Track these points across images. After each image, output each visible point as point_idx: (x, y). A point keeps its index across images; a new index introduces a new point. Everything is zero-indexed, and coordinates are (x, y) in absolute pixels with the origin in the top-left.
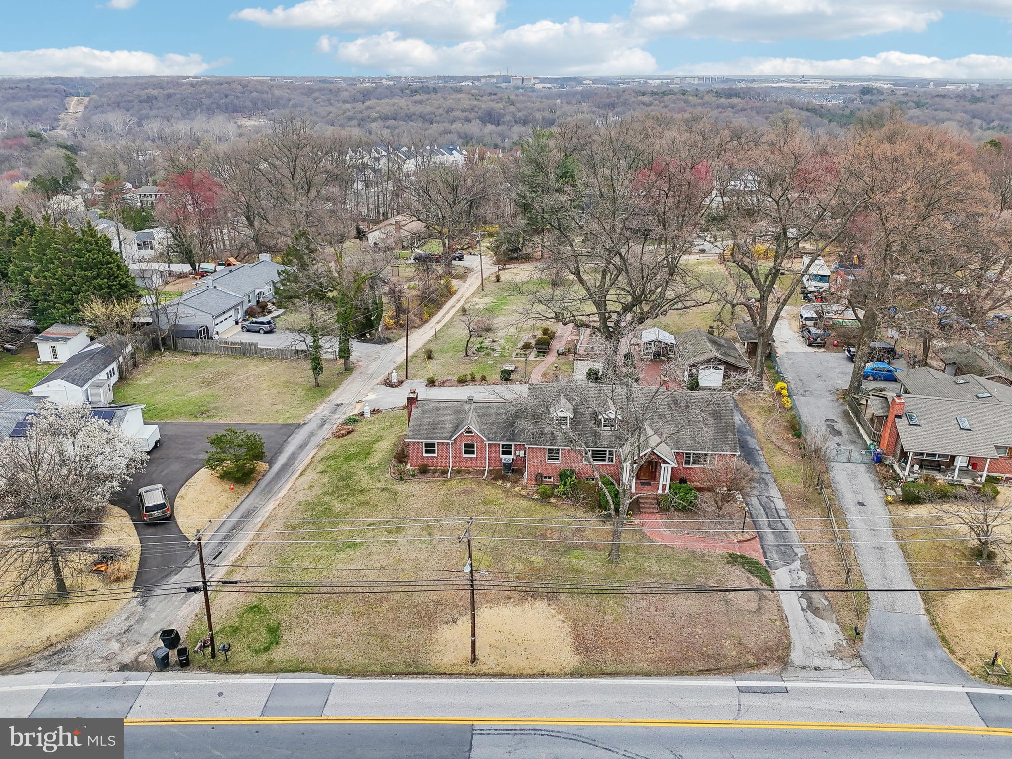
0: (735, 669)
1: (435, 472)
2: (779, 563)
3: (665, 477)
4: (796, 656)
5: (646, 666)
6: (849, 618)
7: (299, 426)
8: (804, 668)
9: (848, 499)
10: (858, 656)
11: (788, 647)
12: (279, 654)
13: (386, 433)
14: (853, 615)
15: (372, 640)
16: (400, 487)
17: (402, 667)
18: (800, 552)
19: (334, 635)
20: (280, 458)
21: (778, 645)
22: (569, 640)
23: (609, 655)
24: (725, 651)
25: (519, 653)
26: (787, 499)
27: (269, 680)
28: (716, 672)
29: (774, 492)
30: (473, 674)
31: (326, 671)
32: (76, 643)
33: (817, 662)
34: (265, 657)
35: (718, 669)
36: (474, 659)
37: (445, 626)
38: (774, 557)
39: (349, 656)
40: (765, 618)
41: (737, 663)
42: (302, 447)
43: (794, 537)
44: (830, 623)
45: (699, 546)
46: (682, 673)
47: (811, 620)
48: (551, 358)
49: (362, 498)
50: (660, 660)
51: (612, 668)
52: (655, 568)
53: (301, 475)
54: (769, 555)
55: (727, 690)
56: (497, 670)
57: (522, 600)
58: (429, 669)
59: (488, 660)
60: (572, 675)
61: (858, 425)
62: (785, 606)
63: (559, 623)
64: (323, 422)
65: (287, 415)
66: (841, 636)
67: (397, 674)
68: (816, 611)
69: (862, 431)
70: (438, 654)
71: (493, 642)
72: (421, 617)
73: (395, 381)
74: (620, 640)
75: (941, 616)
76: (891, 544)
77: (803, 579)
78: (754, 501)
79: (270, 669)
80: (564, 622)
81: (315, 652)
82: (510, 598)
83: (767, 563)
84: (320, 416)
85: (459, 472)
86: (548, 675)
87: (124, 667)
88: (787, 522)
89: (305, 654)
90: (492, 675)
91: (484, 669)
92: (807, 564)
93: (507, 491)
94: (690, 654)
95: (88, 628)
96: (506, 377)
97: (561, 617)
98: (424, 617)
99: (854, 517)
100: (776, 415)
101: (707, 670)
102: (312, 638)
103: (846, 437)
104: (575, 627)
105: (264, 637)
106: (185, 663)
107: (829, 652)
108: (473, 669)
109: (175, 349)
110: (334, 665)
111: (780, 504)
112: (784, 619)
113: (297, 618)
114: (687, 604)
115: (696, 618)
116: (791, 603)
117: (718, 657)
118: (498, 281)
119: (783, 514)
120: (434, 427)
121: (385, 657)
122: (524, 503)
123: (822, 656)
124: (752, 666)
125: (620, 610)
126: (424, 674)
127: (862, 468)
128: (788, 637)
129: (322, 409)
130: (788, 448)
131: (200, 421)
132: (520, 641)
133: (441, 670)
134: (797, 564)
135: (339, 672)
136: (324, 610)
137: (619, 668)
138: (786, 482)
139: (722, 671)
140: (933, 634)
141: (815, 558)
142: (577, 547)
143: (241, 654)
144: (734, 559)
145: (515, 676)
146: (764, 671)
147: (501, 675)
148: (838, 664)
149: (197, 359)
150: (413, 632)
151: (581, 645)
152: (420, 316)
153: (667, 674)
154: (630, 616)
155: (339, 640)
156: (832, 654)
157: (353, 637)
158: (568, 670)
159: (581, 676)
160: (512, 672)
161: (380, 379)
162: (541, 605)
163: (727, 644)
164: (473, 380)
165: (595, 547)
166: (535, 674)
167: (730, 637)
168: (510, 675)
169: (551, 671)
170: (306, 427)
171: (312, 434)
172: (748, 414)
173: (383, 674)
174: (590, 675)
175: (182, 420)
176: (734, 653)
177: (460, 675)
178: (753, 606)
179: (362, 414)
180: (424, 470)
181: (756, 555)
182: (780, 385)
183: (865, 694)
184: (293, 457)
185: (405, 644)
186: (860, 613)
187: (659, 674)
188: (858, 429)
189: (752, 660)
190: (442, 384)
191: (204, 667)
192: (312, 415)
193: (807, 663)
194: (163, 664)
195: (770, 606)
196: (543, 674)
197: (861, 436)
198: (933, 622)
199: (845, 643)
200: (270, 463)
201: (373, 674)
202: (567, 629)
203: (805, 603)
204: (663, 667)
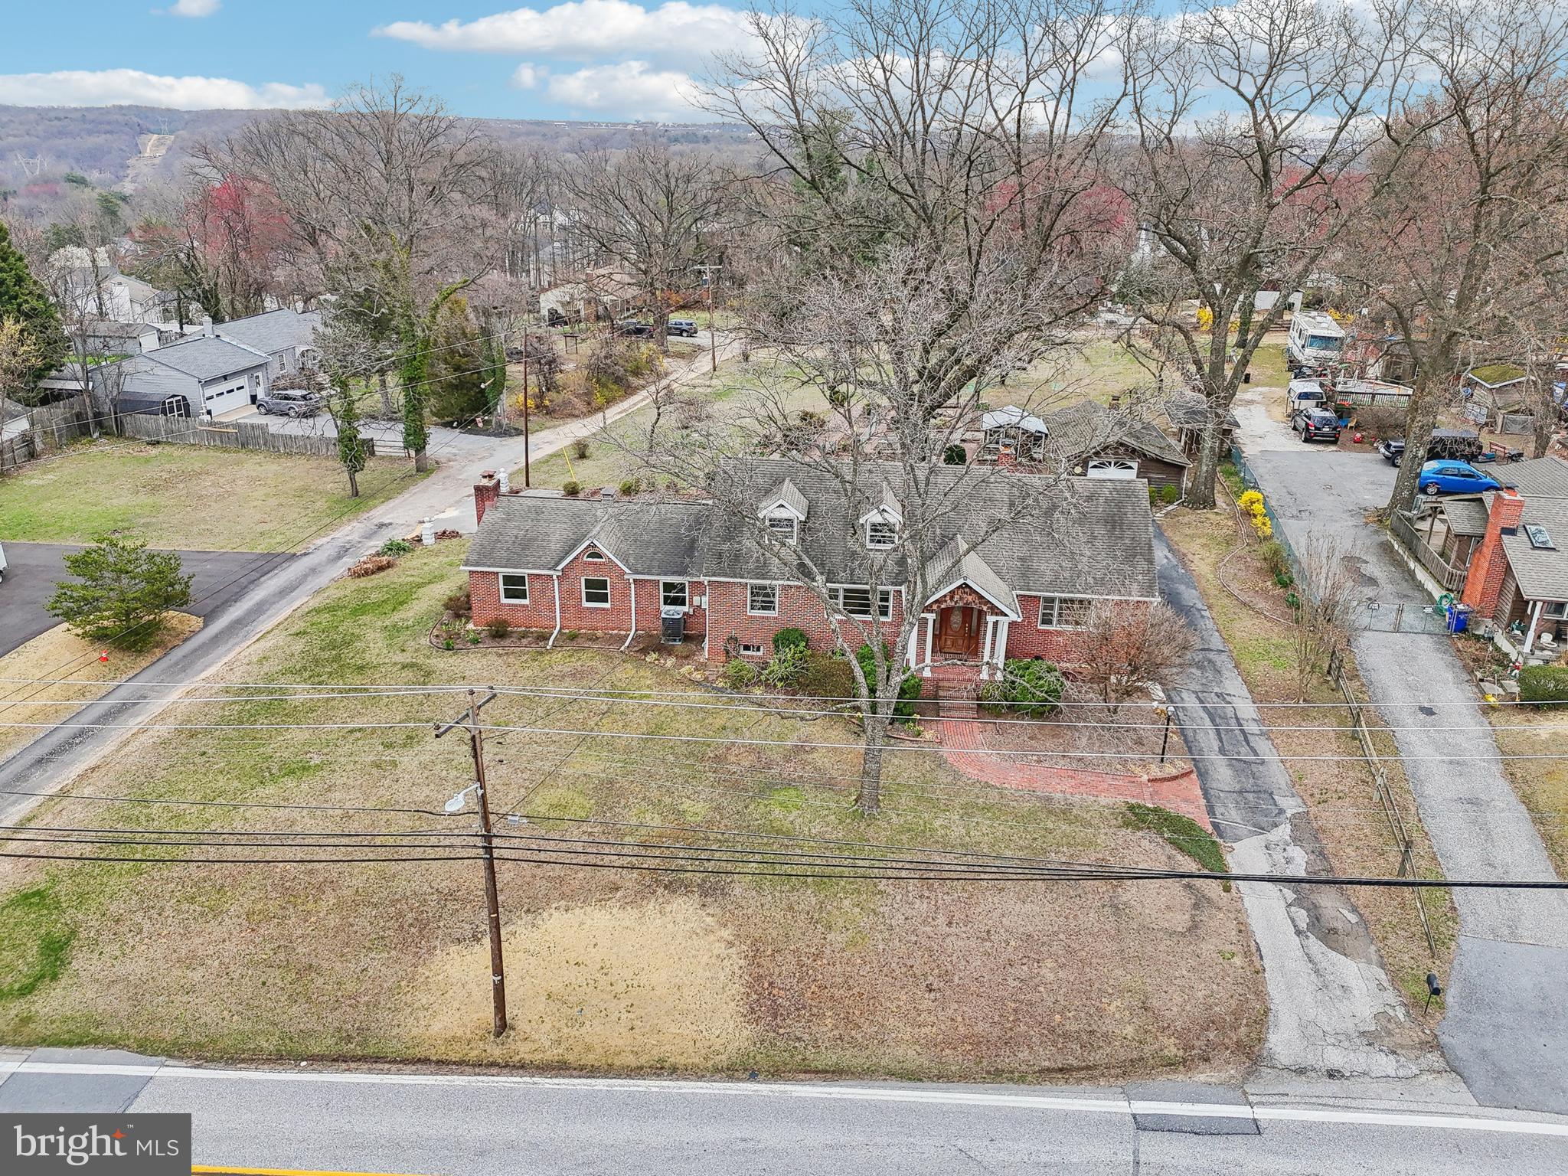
0: (1128, 1070)
1: (524, 636)
2: (1242, 829)
3: (995, 647)
4: (1282, 1042)
5: (913, 1056)
6: (1411, 954)
7: (293, 557)
8: (1301, 1071)
9: (1398, 702)
10: (1433, 1045)
11: (1262, 1020)
12: (50, 1003)
14: (1419, 949)
15: (274, 976)
16: (443, 663)
17: (327, 1044)
18: (1291, 806)
19: (191, 961)
20: (232, 609)
21: (1237, 1015)
22: (736, 988)
23: (827, 1027)
24: (1107, 1025)
25: (614, 1017)
26: (1259, 695)
27: (3, 1065)
28: (1082, 1074)
29: (1233, 685)
30: (493, 1064)
31: (146, 1048)
33: (1335, 1058)
34: (16, 1011)
35: (1088, 1068)
36: (502, 1026)
37: (453, 949)
38: (1231, 814)
39: (210, 1013)
40: (1208, 948)
41: (1135, 1055)
42: (284, 592)
43: (1277, 775)
44: (1362, 966)
45: (1061, 790)
46: (998, 1076)
47: (1318, 957)
49: (357, 681)
50: (949, 1043)
51: (829, 1058)
52: (957, 831)
53: (258, 640)
54: (1219, 810)
55: (1108, 1123)
56: (553, 1054)
57: (645, 892)
58: (393, 1048)
59: (537, 1031)
60: (731, 1072)
61: (1412, 564)
62: (1257, 925)
63: (720, 948)
64: (343, 552)
65: (279, 538)
66: (1390, 996)
67: (313, 1059)
68: (1329, 936)
69: (1421, 575)
70: (421, 1014)
71: (556, 987)
72: (401, 926)
73: (504, 490)
74: (856, 991)
76: (1502, 794)
77: (1299, 863)
78: (1190, 702)
79: (19, 1036)
80: (731, 944)
81: (136, 1000)
82: (617, 889)
83: (1216, 826)
84: (340, 543)
85: (573, 637)
86: (674, 1070)
88: (1263, 746)
89: (110, 1004)
90: (538, 1067)
91: (524, 1052)
92: (1305, 831)
93: (664, 674)
94: (1023, 1028)
97: (726, 934)
98: (411, 925)
99: (1412, 735)
100: (1239, 549)
101: (1061, 1070)
102: (137, 968)
103: (1387, 588)
104: (754, 958)
105: (30, 962)
107: (1363, 1034)
108: (496, 1052)
109: (118, 433)
110: (170, 1035)
111: (1246, 709)
112: (1252, 952)
113: (117, 922)
115: (1043, 944)
116: (1269, 916)
117: (1090, 1038)
119: (1252, 728)
120: (526, 545)
121: (296, 1016)
122: (695, 695)
123: (1346, 1044)
124: (1171, 1064)
125: (865, 920)
126: (375, 1060)
127: (1425, 643)
128: (1261, 994)
129: (350, 531)
130: (1262, 604)
132: (620, 987)
133: (419, 1052)
134: (1284, 831)
135: (176, 1051)
136: (185, 906)
137: (848, 1057)
138: (1259, 669)
139: (1097, 1073)
141: (1326, 818)
142: (789, 784)
144: (1137, 817)
145: (593, 1072)
146: (1202, 1078)
147: (561, 1068)
148: (1385, 1064)
149: (154, 451)
150: (376, 962)
151: (762, 1003)
152: (587, 396)
153: (964, 1078)
154: (886, 935)
155: (196, 976)
156: (1370, 1039)
157: (232, 968)
158: (722, 1060)
159: (753, 1076)
160: (590, 1059)
162: (684, 908)
163: (1112, 1008)
165: (830, 785)
166: (641, 1068)
167: (1121, 991)
168: (582, 1068)
169: (681, 1061)
170: (305, 559)
171: (314, 571)
172: (1183, 548)
173: (279, 1059)
174: (776, 1073)
176: (1129, 1030)
177: (461, 1065)
178: (1180, 920)
179: (419, 540)
180: (499, 632)
181: (1193, 810)
182: (1250, 494)
183: (1458, 1145)
184: (260, 609)
185: (350, 987)
186: (1434, 942)
187: (942, 1077)
188: (1412, 574)
189: (1172, 1050)
190: (590, 496)
192: (325, 540)
193: (1310, 1060)
195: (1218, 922)
196: (662, 1069)
197: (1420, 587)
199: (1400, 1013)
200: (208, 618)
201: (255, 1059)
202: (736, 961)
203: (1302, 917)
204: (953, 1059)
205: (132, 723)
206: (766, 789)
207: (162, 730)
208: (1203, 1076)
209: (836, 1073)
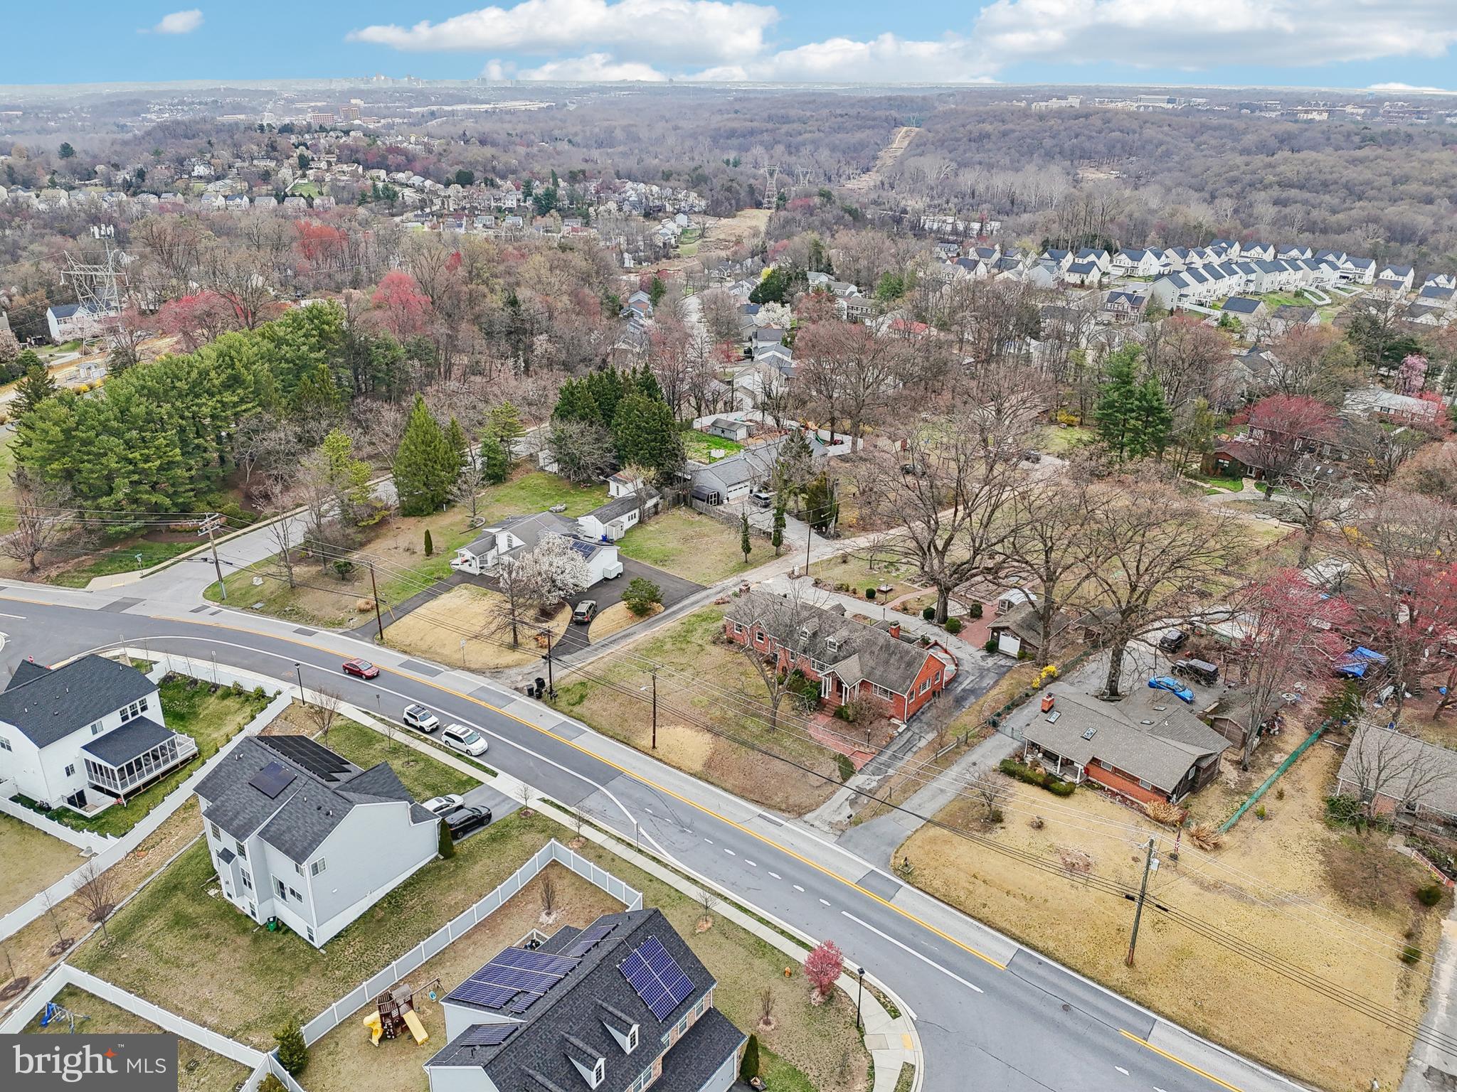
0: (769, 807)
1: (736, 645)
2: (867, 773)
4: (809, 816)
5: (729, 786)
7: (705, 588)
8: (805, 822)
9: (969, 758)
10: (843, 831)
11: (811, 811)
12: (577, 709)
14: (870, 814)
15: (618, 720)
17: (621, 738)
18: (891, 772)
19: (605, 710)
20: (675, 606)
21: (807, 807)
22: (705, 759)
23: (717, 774)
25: (677, 755)
26: (934, 741)
27: (565, 719)
28: (760, 804)
30: (649, 755)
31: (590, 726)
32: (506, 671)
33: (817, 823)
34: (570, 707)
36: (654, 748)
38: (869, 769)
39: (603, 722)
40: (817, 792)
41: (774, 805)
42: (693, 604)
43: (900, 764)
45: (828, 743)
47: (843, 805)
49: (684, 646)
50: (739, 788)
51: (713, 780)
53: (674, 621)
54: (868, 766)
55: (753, 812)
56: (658, 756)
57: (702, 730)
58: (631, 743)
59: (660, 752)
60: (691, 775)
62: (837, 794)
63: (709, 748)
64: (722, 590)
65: (705, 578)
67: (617, 740)
68: (853, 803)
70: (639, 740)
71: (670, 744)
73: (796, 574)
74: (729, 769)
75: (920, 834)
76: (954, 792)
77: (869, 787)
78: (908, 735)
79: (569, 714)
80: (712, 748)
81: (592, 714)
82: (697, 727)
83: (860, 770)
84: (724, 586)
86: (681, 770)
87: (515, 688)
88: (910, 754)
89: (587, 713)
90: (655, 758)
91: (655, 754)
92: (885, 780)
93: (762, 672)
94: (756, 791)
97: (712, 746)
99: (958, 767)
102: (594, 707)
104: (714, 753)
105: (577, 698)
106: (539, 697)
108: (650, 752)
109: (689, 505)
110: (594, 724)
111: (922, 743)
112: (828, 798)
113: (596, 696)
115: (779, 776)
116: (845, 792)
119: (915, 748)
120: (746, 614)
121: (618, 730)
122: (764, 681)
123: (824, 823)
124: (780, 809)
125: (744, 755)
128: (818, 806)
129: (731, 580)
131: (656, 567)
132: (683, 749)
133: (635, 746)
134: (879, 777)
135: (594, 728)
136: (608, 698)
137: (716, 781)
138: (948, 733)
139: (763, 805)
140: (900, 842)
141: (895, 779)
143: (562, 703)
144: (840, 758)
145: (666, 763)
146: (782, 814)
147: (660, 760)
148: (827, 829)
149: (697, 518)
151: (708, 763)
153: (736, 795)
154: (746, 760)
155: (605, 714)
156: (830, 823)
157: (612, 715)
158: (692, 771)
159: (695, 777)
161: (792, 569)
162: (708, 737)
163: (779, 795)
164: (847, 590)
166: (675, 766)
167: (785, 793)
168: (664, 762)
169: (684, 768)
170: (709, 591)
171: (707, 597)
173: (611, 738)
174: (700, 778)
175: (647, 563)
176: (778, 800)
177: (643, 752)
180: (731, 642)
181: (860, 764)
183: (819, 846)
184: (682, 609)
185: (631, 728)
187: (732, 793)
189: (784, 806)
190: (823, 587)
191: (545, 702)
192: (720, 583)
193: (810, 821)
194: (530, 693)
195: (830, 791)
196: (679, 769)
198: (909, 837)
200: (666, 608)
202: (709, 753)
203: (852, 797)
204: (737, 791)
205: (629, 640)
206: (752, 715)
207: (631, 647)
208: (786, 815)
209: (712, 784)
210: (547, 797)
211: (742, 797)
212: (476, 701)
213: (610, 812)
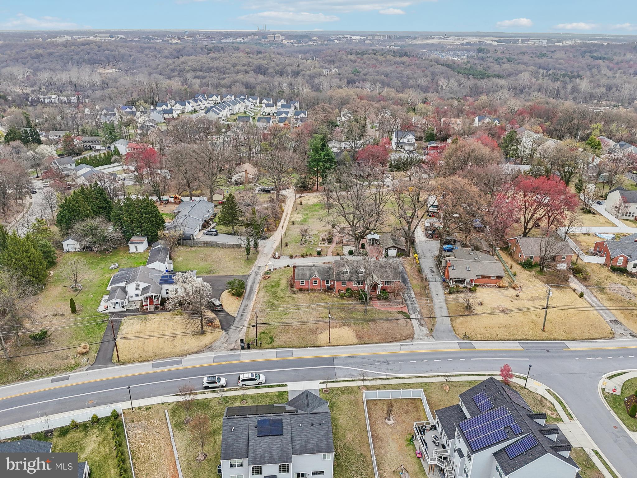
0: (399, 341)
1: (304, 290)
2: (412, 313)
3: (379, 289)
4: (416, 336)
5: (376, 341)
6: (430, 326)
7: (249, 276)
9: (434, 294)
10: (432, 335)
11: (414, 334)
12: (274, 344)
13: (282, 277)
14: (431, 326)
15: (300, 339)
16: (294, 296)
17: (310, 345)
18: (418, 309)
19: (289, 338)
20: (247, 287)
21: (411, 334)
22: (355, 336)
23: (366, 339)
25: (342, 340)
26: (416, 294)
27: (275, 350)
28: (395, 341)
29: (412, 292)
30: (330, 346)
31: (289, 347)
32: (213, 345)
33: (421, 337)
34: (271, 345)
36: (330, 342)
37: (320, 334)
38: (411, 311)
39: (295, 343)
40: (408, 327)
41: (400, 339)
42: (253, 283)
43: (417, 305)
44: (425, 328)
45: (389, 310)
47: (420, 327)
48: (334, 245)
49: (283, 300)
50: (380, 339)
51: (367, 342)
52: (377, 316)
53: (258, 293)
55: (398, 345)
56: (336, 344)
57: (340, 327)
59: (334, 342)
60: (357, 344)
61: (439, 268)
62: (413, 324)
63: (352, 332)
64: (257, 274)
65: (243, 271)
66: (428, 331)
67: (309, 347)
68: (422, 325)
69: (440, 271)
70: (319, 341)
71: (335, 337)
72: (312, 332)
73: (277, 256)
74: (369, 335)
75: (454, 324)
76: (445, 306)
77: (419, 316)
78: (406, 295)
79: (273, 348)
81: (285, 343)
83: (409, 313)
84: (254, 271)
85: (312, 290)
87: (231, 350)
88: (415, 301)
89: (282, 343)
90: (335, 346)
91: (333, 344)
92: (420, 313)
93: (329, 296)
94: (388, 338)
95: (215, 341)
96: (319, 254)
97: (352, 330)
99: (435, 299)
100: (414, 266)
101: (392, 341)
102: (283, 339)
103: (436, 273)
104: (356, 333)
105: (269, 340)
106: (249, 348)
108: (329, 344)
109: (182, 244)
110: (291, 346)
111: (414, 296)
112: (413, 328)
113: (277, 334)
114: (386, 325)
115: (389, 328)
116: (415, 323)
117: (395, 338)
118: (301, 204)
119: (414, 299)
120: (303, 275)
121: (305, 343)
122: (336, 299)
124: (404, 340)
125: (368, 327)
126: (316, 346)
127: (439, 283)
128: (414, 332)
129: (254, 269)
130: (417, 277)
132: (341, 337)
133: (321, 345)
134: (417, 313)
135: (293, 347)
137: (369, 342)
138: (416, 289)
140: (452, 329)
141: (423, 311)
142: (354, 312)
143: (264, 345)
144: (399, 313)
145: (341, 346)
147: (338, 346)
148: (426, 338)
149: (194, 249)
150: (311, 336)
151: (358, 337)
152: (275, 226)
153: (382, 343)
154: (371, 329)
155: (291, 339)
156: (425, 335)
157: (294, 338)
158: (355, 343)
159: (359, 345)
160: (341, 344)
161: (270, 256)
162: (346, 328)
163: (398, 335)
164: (307, 255)
165: (359, 311)
166: (347, 345)
167: (398, 333)
169: (351, 344)
170: (251, 275)
171: (255, 279)
172: (405, 266)
173: (305, 347)
174: (362, 344)
176: (399, 337)
177: (327, 346)
178: (405, 325)
179: (270, 270)
180: (301, 290)
181: (407, 311)
182: (416, 255)
183: (432, 344)
184: (252, 287)
185: (310, 339)
186: (433, 325)
187: (380, 343)
189: (404, 338)
190: (296, 257)
191: (255, 348)
192: (252, 271)
193: (418, 338)
194: (243, 348)
195: (409, 325)
196: (349, 345)
197: (440, 273)
198: (452, 326)
199: (429, 333)
200: (245, 289)
201: (302, 347)
202: (354, 333)
203: (419, 323)
204: (381, 341)
206: (351, 312)
208: (407, 340)
210: (322, 381)
211: (386, 342)
212: (223, 363)
213: (353, 373)
